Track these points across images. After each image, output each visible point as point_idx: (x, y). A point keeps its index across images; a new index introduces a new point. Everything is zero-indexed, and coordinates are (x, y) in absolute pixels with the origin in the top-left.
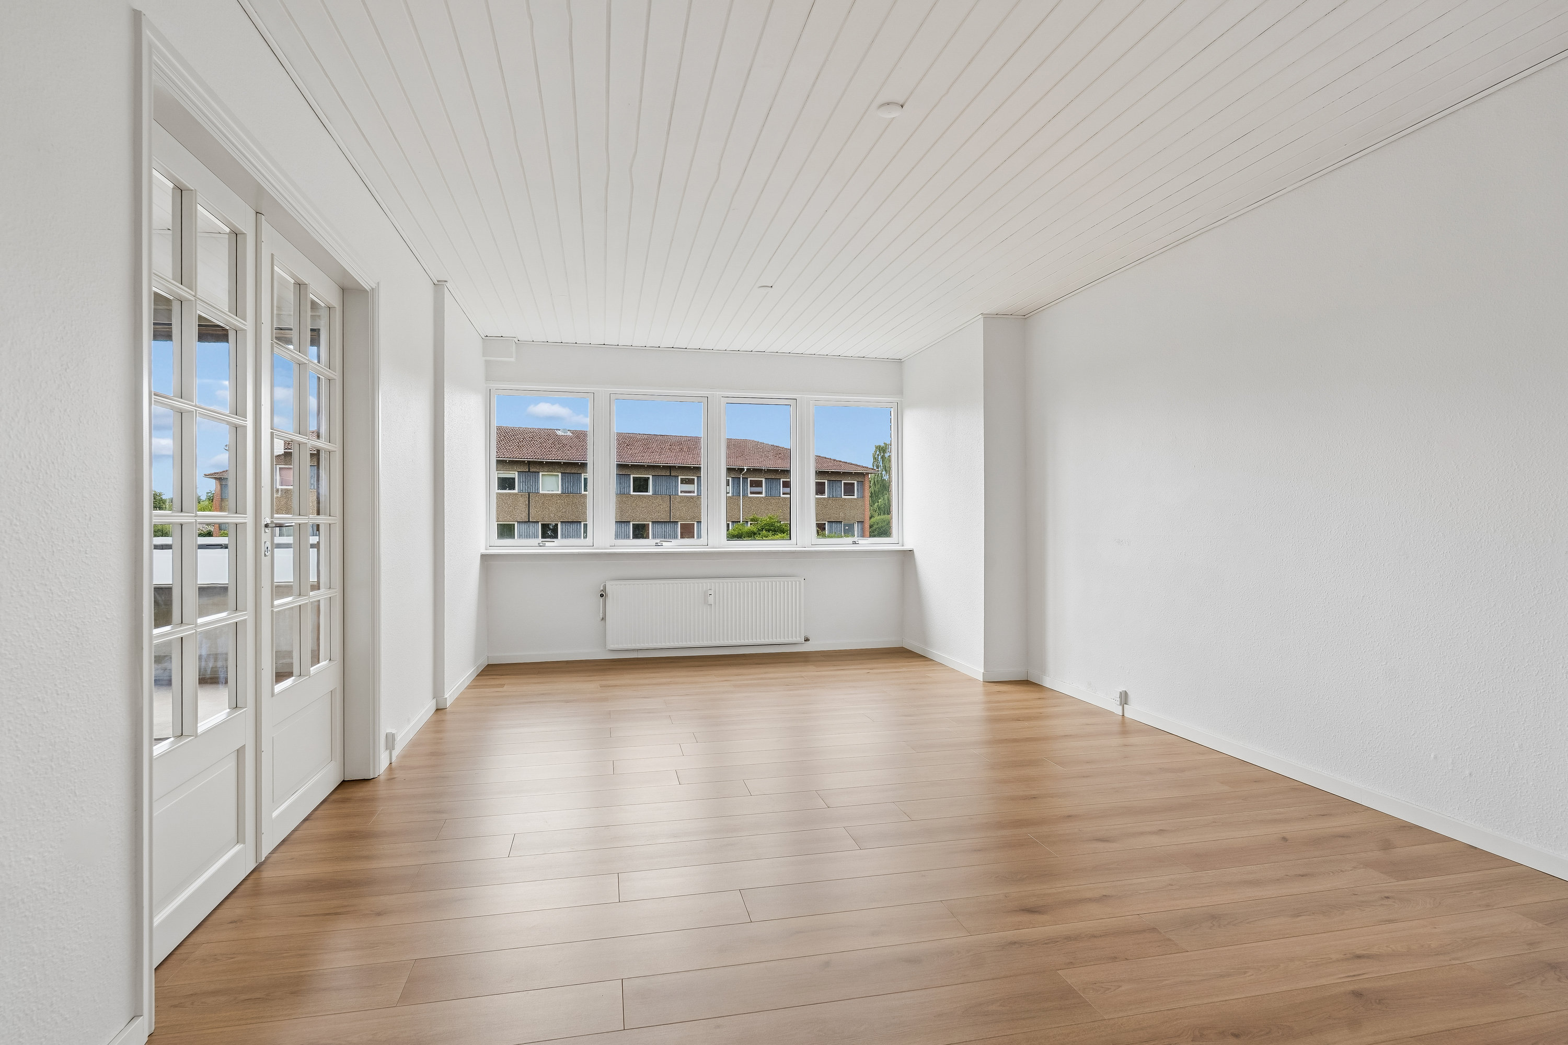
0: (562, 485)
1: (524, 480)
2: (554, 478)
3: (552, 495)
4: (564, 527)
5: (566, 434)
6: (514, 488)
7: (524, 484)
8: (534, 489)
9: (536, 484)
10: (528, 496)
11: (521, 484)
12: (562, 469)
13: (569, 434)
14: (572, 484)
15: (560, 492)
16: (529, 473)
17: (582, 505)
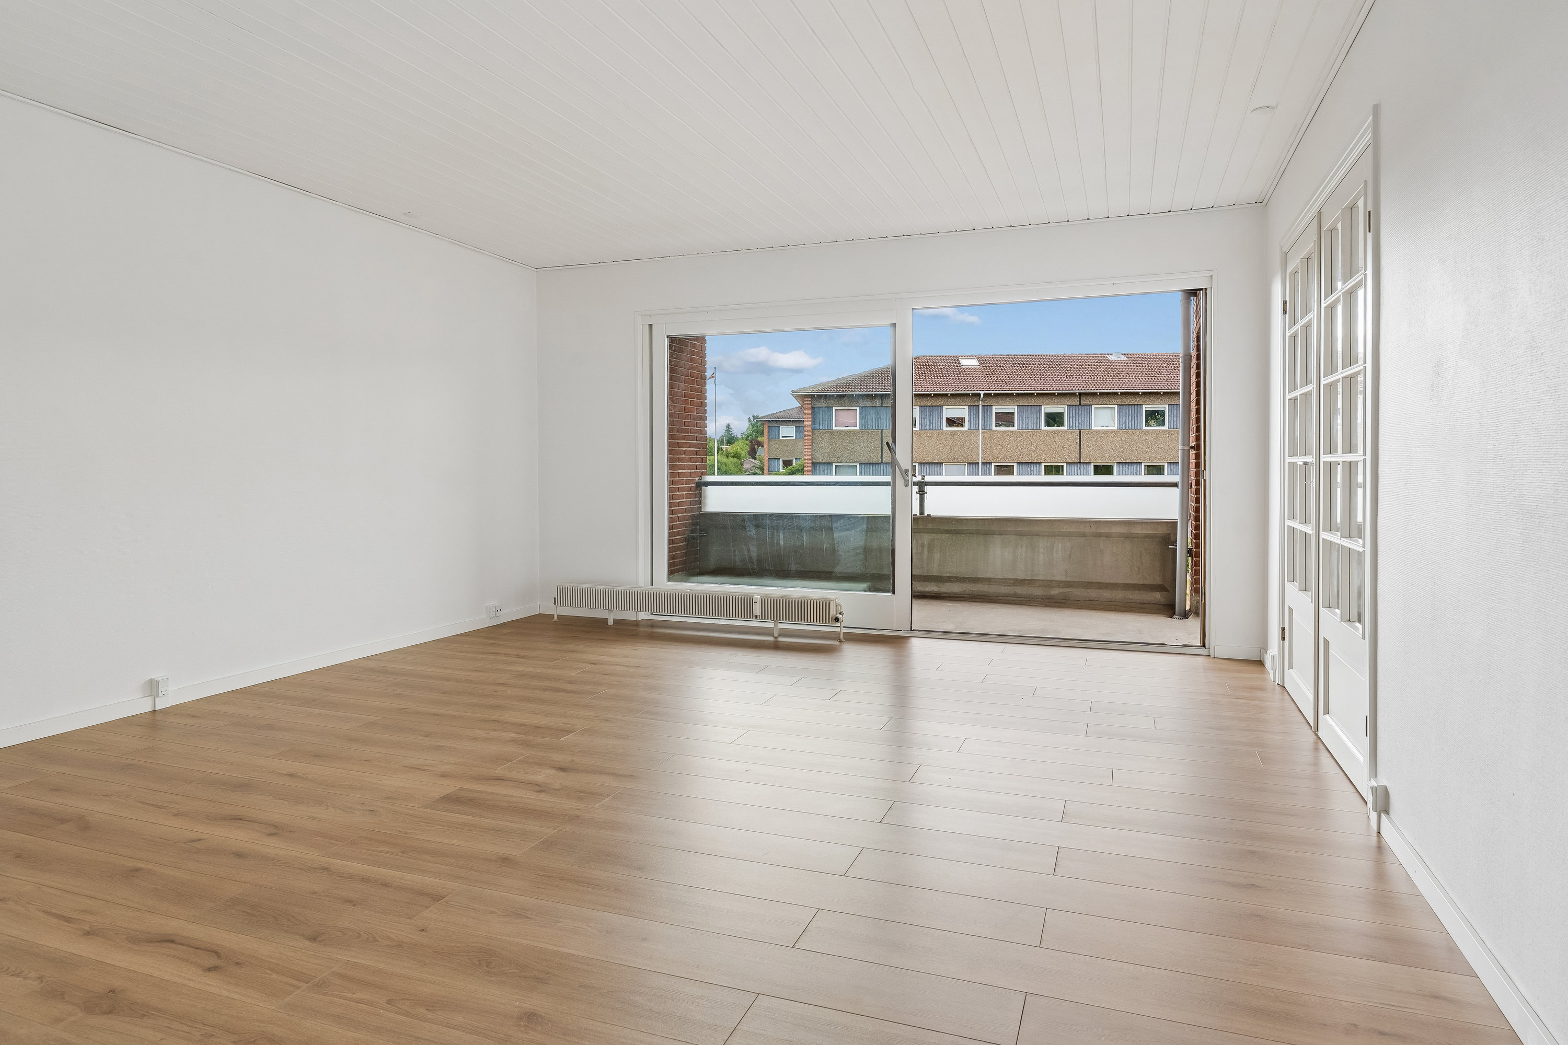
0: (1119, 420)
1: (1074, 415)
2: (1108, 412)
3: (1107, 432)
4: (1121, 468)
5: (1119, 359)
6: (1063, 425)
7: (1074, 419)
8: (1086, 425)
9: (1088, 418)
10: (1078, 433)
11: (1071, 419)
12: (1118, 401)
13: (1123, 358)
14: (1130, 418)
15: (1116, 428)
16: (1080, 406)
17: (1142, 443)
